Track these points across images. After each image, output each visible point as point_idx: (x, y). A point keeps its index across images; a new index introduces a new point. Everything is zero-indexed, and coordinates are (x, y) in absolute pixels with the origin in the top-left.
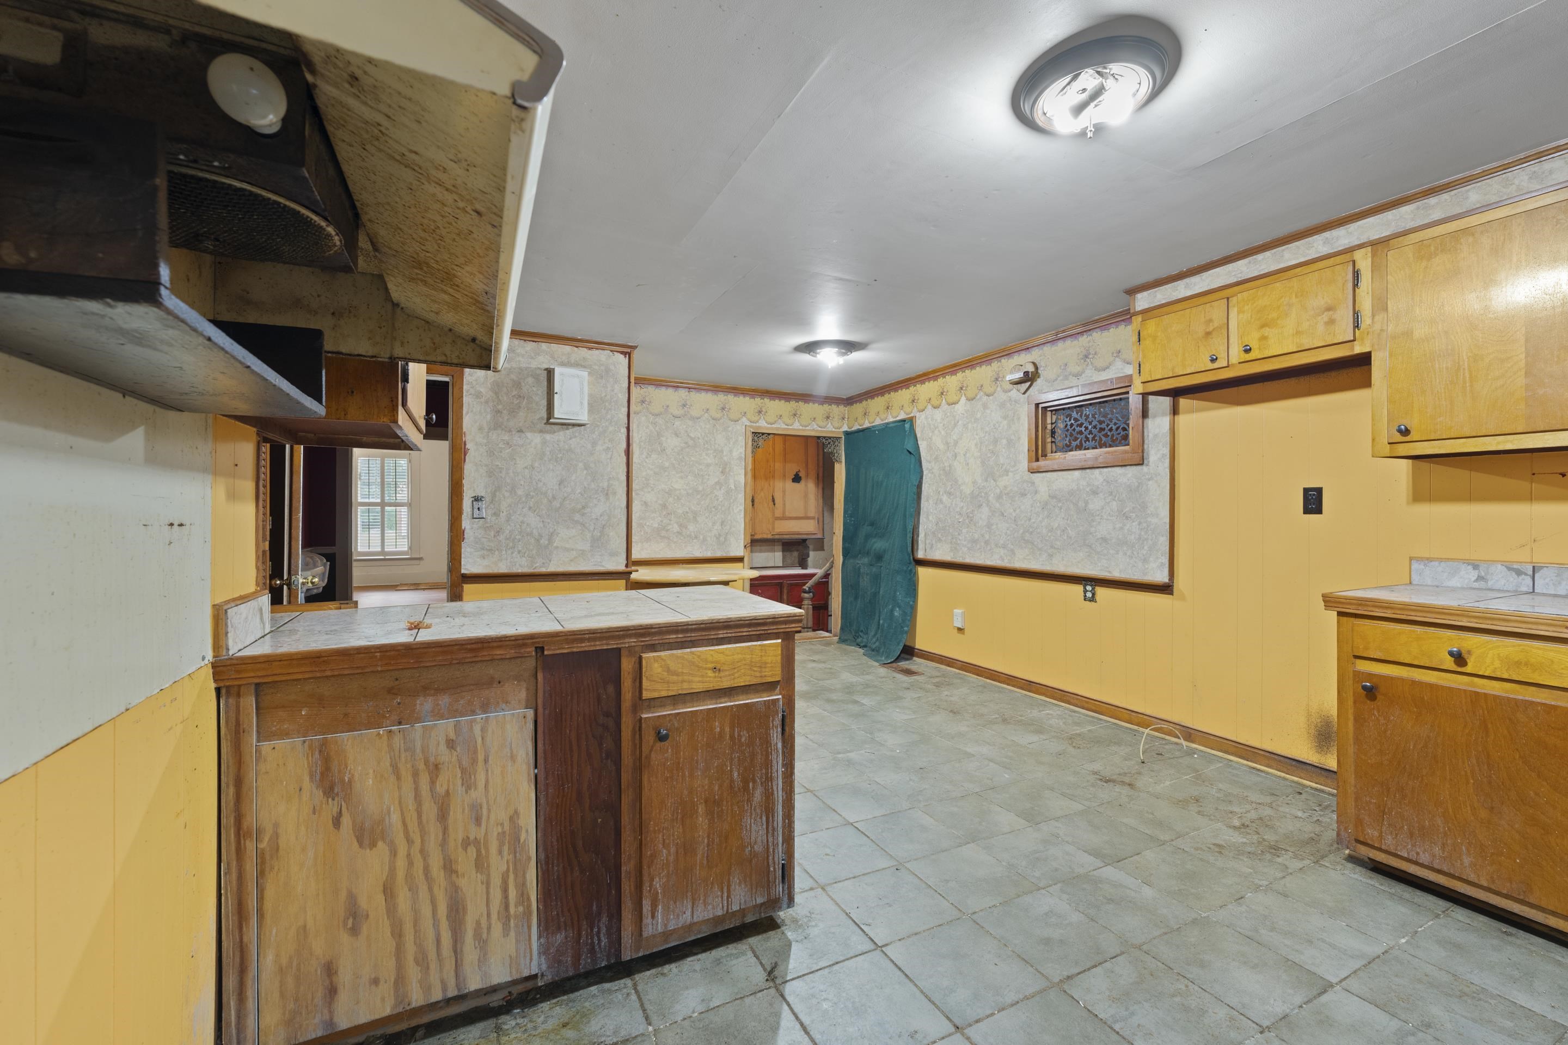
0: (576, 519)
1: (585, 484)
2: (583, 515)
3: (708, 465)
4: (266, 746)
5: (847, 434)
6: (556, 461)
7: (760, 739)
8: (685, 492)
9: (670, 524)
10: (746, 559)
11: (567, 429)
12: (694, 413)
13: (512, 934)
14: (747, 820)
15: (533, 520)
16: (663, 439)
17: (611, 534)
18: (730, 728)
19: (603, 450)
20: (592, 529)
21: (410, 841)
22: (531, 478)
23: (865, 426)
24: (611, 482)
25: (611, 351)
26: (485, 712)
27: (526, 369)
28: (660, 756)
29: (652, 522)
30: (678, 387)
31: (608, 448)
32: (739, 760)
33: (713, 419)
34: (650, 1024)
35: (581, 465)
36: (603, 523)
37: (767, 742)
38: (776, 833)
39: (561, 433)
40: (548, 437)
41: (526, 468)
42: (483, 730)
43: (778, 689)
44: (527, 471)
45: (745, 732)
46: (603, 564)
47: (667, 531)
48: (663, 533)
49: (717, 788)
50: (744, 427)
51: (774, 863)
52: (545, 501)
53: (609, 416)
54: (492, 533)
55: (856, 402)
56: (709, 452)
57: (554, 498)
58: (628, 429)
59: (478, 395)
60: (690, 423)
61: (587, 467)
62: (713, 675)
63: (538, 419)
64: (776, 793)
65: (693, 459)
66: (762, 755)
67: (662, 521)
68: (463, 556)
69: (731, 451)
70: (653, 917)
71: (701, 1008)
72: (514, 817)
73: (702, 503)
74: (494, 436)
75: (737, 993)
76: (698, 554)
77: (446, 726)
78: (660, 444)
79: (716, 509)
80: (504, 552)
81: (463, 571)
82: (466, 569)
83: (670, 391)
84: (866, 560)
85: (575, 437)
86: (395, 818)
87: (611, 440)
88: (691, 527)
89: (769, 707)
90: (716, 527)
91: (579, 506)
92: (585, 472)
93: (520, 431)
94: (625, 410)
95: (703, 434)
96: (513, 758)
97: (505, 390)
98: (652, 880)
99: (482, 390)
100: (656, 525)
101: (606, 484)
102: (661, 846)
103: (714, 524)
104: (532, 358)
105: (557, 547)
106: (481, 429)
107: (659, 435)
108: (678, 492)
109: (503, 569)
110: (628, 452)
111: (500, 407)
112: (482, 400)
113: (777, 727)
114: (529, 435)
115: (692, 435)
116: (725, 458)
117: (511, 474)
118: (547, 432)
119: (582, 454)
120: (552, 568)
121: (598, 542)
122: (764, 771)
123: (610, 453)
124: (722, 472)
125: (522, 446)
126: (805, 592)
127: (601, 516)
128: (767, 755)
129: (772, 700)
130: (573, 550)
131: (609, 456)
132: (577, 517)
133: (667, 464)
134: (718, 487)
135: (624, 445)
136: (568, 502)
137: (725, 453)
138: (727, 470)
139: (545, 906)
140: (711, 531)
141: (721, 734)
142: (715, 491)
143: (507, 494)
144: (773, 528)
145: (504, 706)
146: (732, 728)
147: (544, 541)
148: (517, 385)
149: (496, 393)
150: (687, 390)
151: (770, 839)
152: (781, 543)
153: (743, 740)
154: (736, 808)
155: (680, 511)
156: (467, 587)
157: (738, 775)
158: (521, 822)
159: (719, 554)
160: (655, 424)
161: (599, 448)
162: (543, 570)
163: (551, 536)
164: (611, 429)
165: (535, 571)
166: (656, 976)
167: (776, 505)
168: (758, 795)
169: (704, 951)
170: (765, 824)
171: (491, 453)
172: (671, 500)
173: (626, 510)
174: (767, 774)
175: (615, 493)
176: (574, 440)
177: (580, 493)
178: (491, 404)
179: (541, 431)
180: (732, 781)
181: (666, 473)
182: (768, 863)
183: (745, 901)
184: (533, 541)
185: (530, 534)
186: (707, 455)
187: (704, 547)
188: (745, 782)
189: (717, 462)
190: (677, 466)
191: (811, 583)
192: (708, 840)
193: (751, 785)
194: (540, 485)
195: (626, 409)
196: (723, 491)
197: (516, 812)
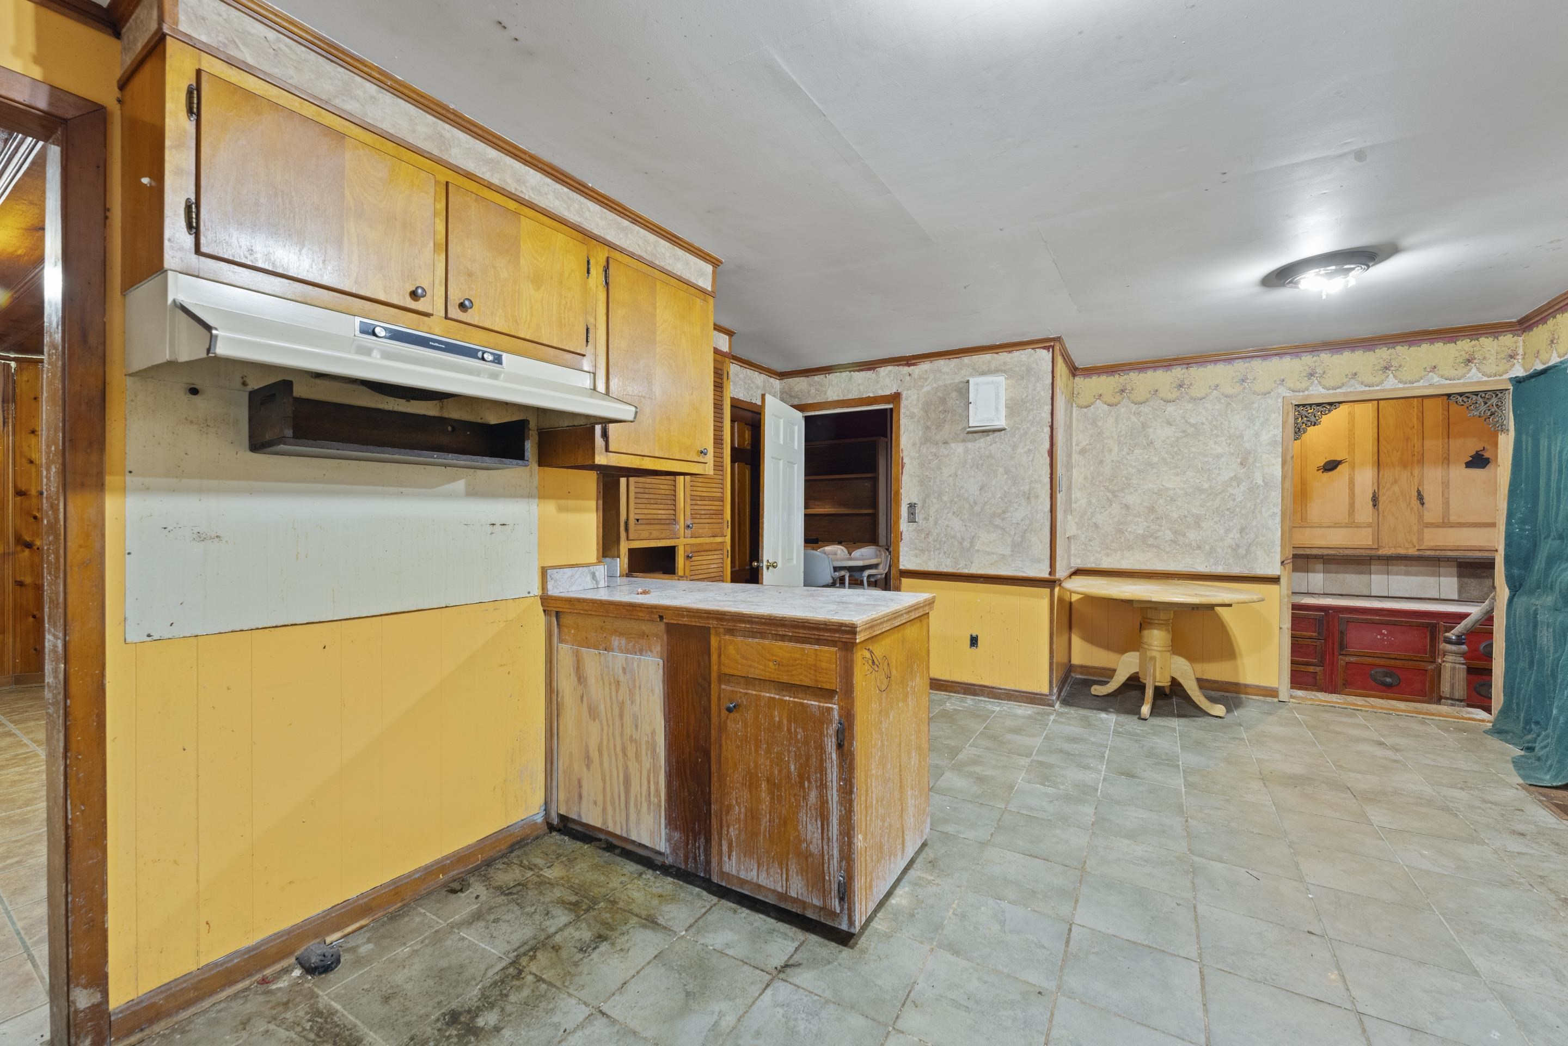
0: (996, 523)
1: (1006, 488)
2: (1003, 519)
3: (1218, 457)
4: (561, 645)
5: (1518, 381)
6: (978, 468)
7: (815, 742)
8: (1183, 492)
9: (1159, 531)
10: (1283, 581)
11: (988, 435)
12: (1195, 392)
13: (652, 815)
14: (802, 816)
15: (956, 524)
16: (1150, 430)
17: (1033, 539)
18: (788, 721)
19: (1025, 452)
20: (1012, 533)
21: (608, 726)
22: (954, 485)
23: (1550, 364)
24: (1033, 485)
25: (1033, 349)
26: (641, 655)
27: (951, 384)
28: (735, 725)
29: (1135, 527)
30: (1170, 365)
31: (1030, 450)
32: (796, 754)
33: (1226, 396)
34: (686, 930)
35: (1001, 470)
36: (1024, 527)
37: (821, 748)
38: (830, 844)
39: (982, 440)
40: (970, 445)
41: (950, 476)
42: (638, 666)
43: (836, 698)
44: (951, 478)
45: (801, 730)
46: (1025, 570)
47: (1156, 538)
48: (1151, 541)
49: (776, 772)
50: (1280, 400)
51: (829, 873)
52: (967, 506)
53: (1031, 417)
54: (923, 536)
55: (1536, 324)
56: (1220, 439)
57: (975, 503)
58: (1052, 427)
59: (912, 416)
60: (1190, 406)
61: (1007, 472)
62: (773, 667)
63: (961, 430)
64: (830, 802)
65: (1193, 450)
66: (816, 758)
67: (1148, 527)
68: (901, 554)
69: (1257, 435)
70: (729, 858)
71: (718, 947)
72: (653, 733)
73: (1208, 504)
74: (924, 450)
75: (748, 958)
76: (1202, 568)
77: (621, 657)
78: (1146, 436)
79: (1231, 513)
80: (932, 553)
81: (901, 567)
82: (904, 565)
83: (1160, 373)
84: (1549, 600)
85: (996, 442)
86: (602, 707)
87: (1033, 442)
88: (1192, 535)
89: (823, 713)
90: (1231, 536)
91: (999, 511)
92: (1005, 476)
93: (946, 443)
94: (1048, 408)
95: (1210, 418)
96: (652, 691)
97: (933, 407)
98: (728, 827)
99: (915, 411)
100: (1141, 532)
101: (1027, 487)
102: (734, 802)
103: (1228, 531)
104: (956, 374)
105: (978, 551)
106: (914, 444)
107: (1144, 426)
108: (1172, 492)
109: (931, 567)
110: (1051, 453)
111: (929, 423)
112: (915, 420)
113: (831, 737)
114: (953, 445)
115: (1192, 421)
116: (1247, 446)
117: (938, 483)
118: (969, 441)
119: (1002, 459)
120: (974, 570)
121: (1019, 547)
122: (819, 775)
123: (1032, 455)
124: (1241, 464)
125: (947, 456)
126: (1449, 641)
127: (1022, 520)
128: (822, 761)
129: (826, 707)
130: (993, 553)
131: (1030, 458)
132: (997, 521)
133: (1155, 460)
134: (1234, 484)
135: (1047, 445)
136: (988, 507)
137: (1246, 439)
138: (1250, 460)
139: (669, 805)
140: (1222, 540)
141: (780, 722)
142: (1229, 489)
143: (935, 501)
144: (1421, 539)
145: (649, 653)
146: (789, 722)
147: (966, 544)
148: (943, 401)
149: (926, 412)
150: (1184, 366)
151: (825, 847)
152: (1455, 564)
153: (799, 737)
154: (793, 800)
155: (1175, 515)
156: (904, 580)
157: (795, 769)
158: (657, 738)
159: (1236, 570)
160: (1138, 414)
161: (1020, 451)
162: (966, 571)
163: (973, 538)
164: (1033, 429)
165: (959, 571)
166: (730, 909)
167: (1426, 505)
168: (813, 796)
169: (776, 918)
170: (820, 829)
171: (922, 465)
172: (1161, 501)
173: (1049, 514)
174: (821, 780)
175: (1037, 497)
176: (994, 445)
177: (1000, 498)
178: (922, 422)
179: (964, 441)
180: (789, 772)
181: (1155, 470)
182: (823, 870)
183: (802, 894)
184: (956, 543)
185: (954, 537)
186: (1215, 443)
187: (1212, 560)
188: (802, 778)
189: (1232, 451)
190: (1169, 460)
191: (1459, 629)
192: (770, 815)
193: (806, 783)
194: (963, 491)
195: (1050, 407)
196: (1242, 488)
197: (654, 730)
